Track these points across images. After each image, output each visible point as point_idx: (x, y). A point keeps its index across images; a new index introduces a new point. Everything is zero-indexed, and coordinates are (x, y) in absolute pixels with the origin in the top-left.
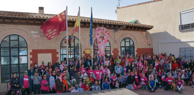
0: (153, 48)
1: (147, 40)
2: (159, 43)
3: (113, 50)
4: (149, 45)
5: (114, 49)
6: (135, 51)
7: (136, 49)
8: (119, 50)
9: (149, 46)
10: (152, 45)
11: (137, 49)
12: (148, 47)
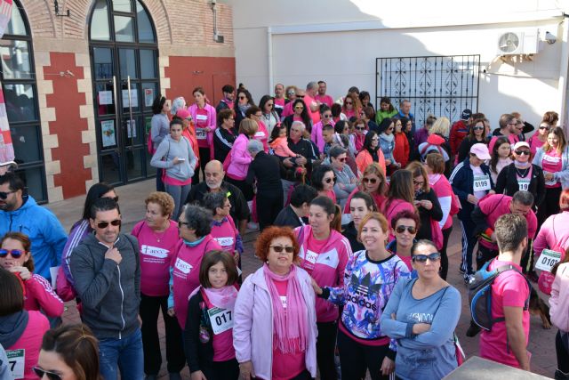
0: (237, 55)
1: (209, 15)
2: (270, 30)
3: (48, 64)
4: (221, 39)
5: (54, 56)
6: (162, 72)
7: (164, 62)
8: (83, 60)
9: (218, 46)
10: (231, 43)
11: (171, 58)
12: (215, 51)
